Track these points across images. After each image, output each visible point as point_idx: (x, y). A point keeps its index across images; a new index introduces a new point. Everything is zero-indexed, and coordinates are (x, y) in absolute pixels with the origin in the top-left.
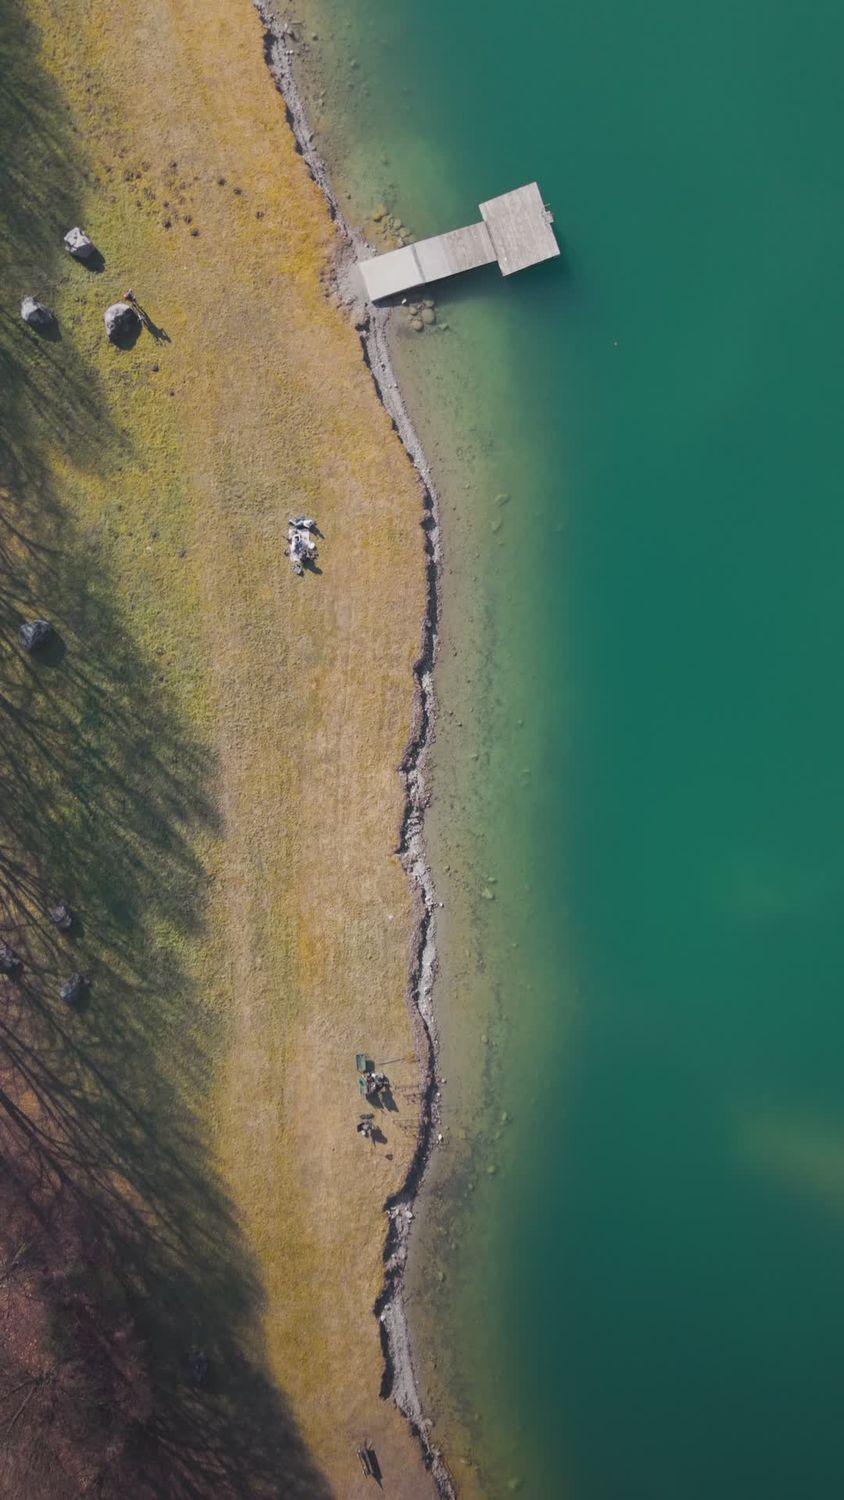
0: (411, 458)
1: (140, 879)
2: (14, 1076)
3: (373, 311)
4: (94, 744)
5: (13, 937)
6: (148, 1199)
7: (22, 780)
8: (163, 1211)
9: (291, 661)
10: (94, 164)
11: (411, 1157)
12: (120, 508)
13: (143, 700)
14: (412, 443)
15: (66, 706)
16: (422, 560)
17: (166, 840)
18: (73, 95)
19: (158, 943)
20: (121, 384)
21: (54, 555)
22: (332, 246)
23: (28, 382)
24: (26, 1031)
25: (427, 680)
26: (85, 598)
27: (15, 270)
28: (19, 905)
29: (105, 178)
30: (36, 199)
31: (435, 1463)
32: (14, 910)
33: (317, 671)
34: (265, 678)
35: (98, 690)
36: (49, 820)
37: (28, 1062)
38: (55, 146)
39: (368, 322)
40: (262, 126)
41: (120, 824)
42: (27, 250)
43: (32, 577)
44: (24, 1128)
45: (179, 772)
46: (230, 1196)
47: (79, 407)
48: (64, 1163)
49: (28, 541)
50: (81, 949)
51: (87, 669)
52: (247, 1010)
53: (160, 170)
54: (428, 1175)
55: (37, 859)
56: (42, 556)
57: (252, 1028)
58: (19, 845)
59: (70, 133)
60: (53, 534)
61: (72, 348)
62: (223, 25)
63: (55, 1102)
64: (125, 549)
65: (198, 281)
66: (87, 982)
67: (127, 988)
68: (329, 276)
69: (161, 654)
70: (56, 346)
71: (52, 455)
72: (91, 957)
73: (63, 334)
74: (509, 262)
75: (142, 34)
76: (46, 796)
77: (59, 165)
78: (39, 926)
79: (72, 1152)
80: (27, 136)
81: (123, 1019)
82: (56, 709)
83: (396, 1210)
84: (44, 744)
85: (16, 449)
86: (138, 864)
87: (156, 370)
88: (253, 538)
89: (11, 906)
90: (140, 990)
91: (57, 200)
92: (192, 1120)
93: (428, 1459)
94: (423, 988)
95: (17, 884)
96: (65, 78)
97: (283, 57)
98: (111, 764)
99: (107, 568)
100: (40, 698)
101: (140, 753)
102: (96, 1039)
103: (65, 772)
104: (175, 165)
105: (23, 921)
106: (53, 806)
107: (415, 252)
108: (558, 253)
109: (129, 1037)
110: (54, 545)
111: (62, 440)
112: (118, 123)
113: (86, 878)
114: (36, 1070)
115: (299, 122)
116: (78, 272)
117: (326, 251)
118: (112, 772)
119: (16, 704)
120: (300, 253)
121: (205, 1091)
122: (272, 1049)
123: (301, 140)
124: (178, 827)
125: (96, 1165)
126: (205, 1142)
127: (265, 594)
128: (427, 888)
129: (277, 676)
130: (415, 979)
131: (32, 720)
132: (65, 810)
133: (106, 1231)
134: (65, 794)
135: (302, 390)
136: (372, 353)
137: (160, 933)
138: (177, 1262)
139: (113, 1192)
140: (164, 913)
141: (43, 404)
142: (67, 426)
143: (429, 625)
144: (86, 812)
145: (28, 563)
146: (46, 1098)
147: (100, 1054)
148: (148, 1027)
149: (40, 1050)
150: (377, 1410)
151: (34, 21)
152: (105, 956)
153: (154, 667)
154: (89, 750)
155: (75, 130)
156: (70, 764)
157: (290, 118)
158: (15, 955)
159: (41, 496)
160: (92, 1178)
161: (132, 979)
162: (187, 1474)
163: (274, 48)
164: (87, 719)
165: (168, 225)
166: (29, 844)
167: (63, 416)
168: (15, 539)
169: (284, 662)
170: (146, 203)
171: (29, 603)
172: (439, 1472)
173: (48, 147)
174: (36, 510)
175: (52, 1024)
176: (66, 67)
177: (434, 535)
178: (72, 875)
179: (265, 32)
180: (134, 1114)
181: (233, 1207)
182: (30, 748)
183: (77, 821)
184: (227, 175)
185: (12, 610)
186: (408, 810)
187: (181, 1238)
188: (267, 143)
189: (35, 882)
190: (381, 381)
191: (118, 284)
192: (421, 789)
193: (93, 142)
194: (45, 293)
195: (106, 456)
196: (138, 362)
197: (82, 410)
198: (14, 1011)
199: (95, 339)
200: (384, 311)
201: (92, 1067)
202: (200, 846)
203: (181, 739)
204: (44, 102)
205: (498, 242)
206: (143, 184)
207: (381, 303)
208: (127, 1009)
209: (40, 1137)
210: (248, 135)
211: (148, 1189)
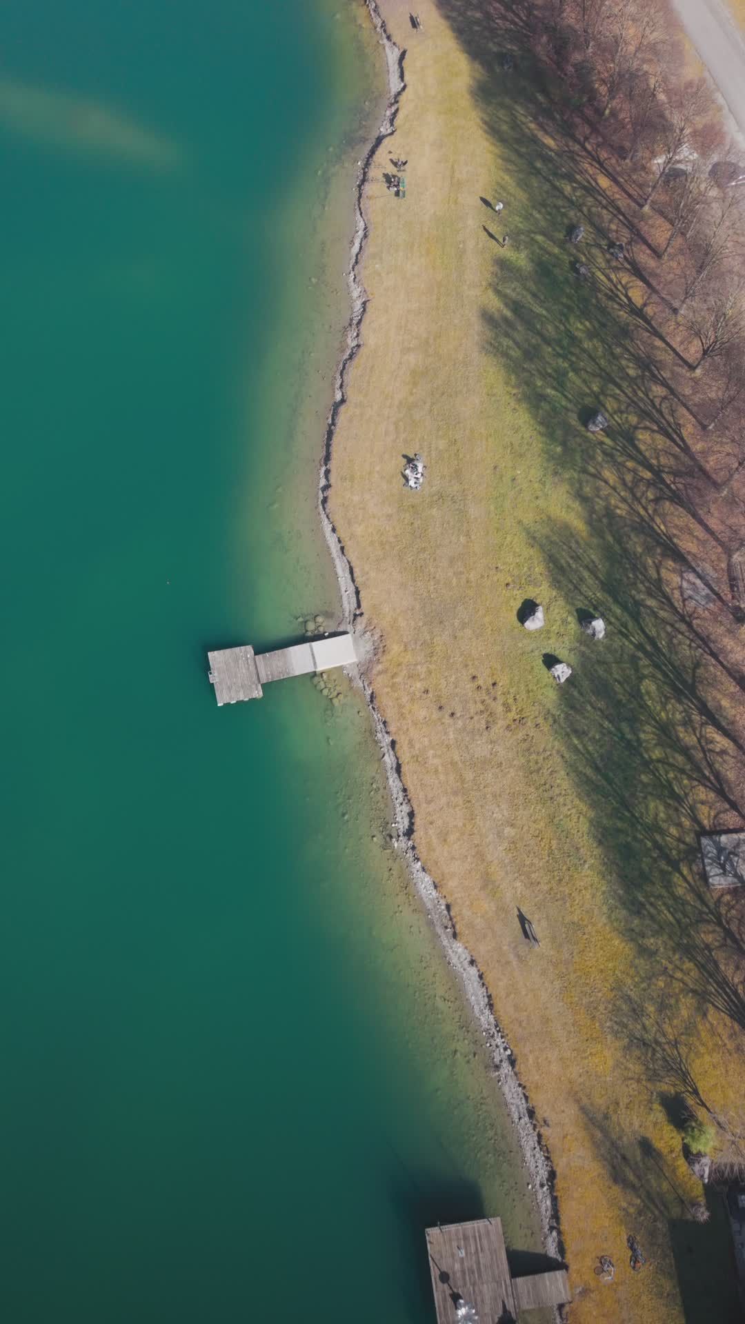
0: (334, 530)
1: (534, 288)
2: (613, 195)
3: (349, 628)
4: (560, 360)
5: (614, 264)
6: (535, 136)
7: (607, 344)
8: (527, 130)
9: (428, 404)
10: (548, 730)
11: (377, 153)
12: (537, 498)
13: (527, 384)
14: (332, 540)
15: (578, 382)
16: (333, 465)
17: (516, 307)
18: (563, 782)
19: (523, 255)
20: (533, 577)
21: (584, 471)
22: (375, 672)
23: (601, 582)
24: (605, 216)
25: (338, 397)
26: (564, 444)
27: (610, 658)
28: (610, 280)
29: (540, 720)
30: (593, 707)
31: (379, 25)
32: (613, 276)
33: (411, 399)
34: (446, 394)
35: (556, 390)
36: (590, 323)
37: (604, 202)
38: (580, 747)
39: (354, 620)
40: (420, 759)
41: (545, 317)
42: (601, 672)
43: (600, 459)
44: (606, 170)
45: (506, 342)
46: (486, 136)
47: (565, 565)
48: (584, 153)
49: (601, 480)
50: (571, 255)
51: (564, 403)
52: (470, 222)
53: (499, 726)
54: (369, 147)
55: (598, 302)
56: (592, 470)
57: (467, 214)
58: (609, 310)
59: (567, 756)
60: (584, 484)
61: (567, 602)
62: (445, 840)
63: (589, 182)
64: (535, 473)
65: (474, 644)
66: (568, 238)
67: (543, 234)
68: (379, 650)
69: (514, 409)
70: (580, 605)
71: (584, 534)
72: (565, 250)
73: (575, 614)
74: (246, 652)
75: (508, 831)
76: (591, 335)
77: (576, 731)
78: (597, 267)
79: (578, 158)
80: (601, 756)
81: (546, 219)
82: (584, 381)
83: (389, 131)
84: (593, 363)
85: (610, 539)
86: (534, 295)
87: (507, 585)
88: (447, 477)
89: (615, 280)
90: (535, 233)
91: (578, 706)
92: (507, 170)
93: (383, 26)
94: (361, 233)
95: (611, 290)
96: (570, 798)
97: (400, 820)
98: (550, 349)
99: (548, 460)
100: (595, 389)
101: (531, 354)
102: (563, 210)
103: (579, 346)
104: (487, 728)
105: (607, 271)
106: (588, 329)
107: (315, 663)
108: (209, 653)
109: (543, 210)
110: (584, 477)
111: (577, 542)
112: (529, 761)
113: (568, 291)
114: (600, 198)
115: (392, 768)
116: (561, 653)
117: (380, 667)
118: (549, 344)
119: (611, 386)
120: (399, 665)
121: (498, 184)
122: (456, 202)
123: (391, 752)
124: (508, 313)
125: (565, 152)
126: (500, 161)
127: (442, 444)
128: (352, 283)
129: (438, 396)
130: (365, 236)
131: (601, 377)
132: (579, 325)
133: (560, 123)
134: (579, 334)
135: (405, 569)
136: (354, 600)
137: (521, 259)
138: (518, 108)
139: (554, 139)
140: (519, 270)
141: (591, 565)
142: (574, 551)
143: (333, 427)
144: (566, 324)
145: (602, 467)
146: (594, 184)
147: (560, 203)
148: (531, 215)
149: (597, 207)
150: (408, 45)
151: (595, 845)
152: (556, 250)
153: (519, 401)
154: (565, 357)
155: (563, 757)
156: (577, 351)
157: (398, 769)
158: (612, 254)
159: (593, 508)
160: (568, 146)
161: (540, 238)
162: (517, 20)
163: (407, 827)
164: (565, 374)
165: (494, 684)
166: (603, 310)
167: (577, 558)
168: (611, 482)
169: (433, 404)
170: (511, 701)
171: (602, 443)
172: (378, 22)
173: (584, 746)
174: (597, 500)
175: (590, 219)
176: (570, 807)
177: (323, 482)
178: (576, 292)
179: (412, 837)
180: (540, 174)
181: (485, 131)
182: (602, 362)
183: (572, 320)
184: (447, 720)
185: (614, 440)
186: (360, 322)
187: (516, 118)
188: (417, 746)
189: (600, 291)
190: (349, 581)
191: (534, 645)
192: (349, 336)
193: (549, 746)
194: (588, 640)
195: (546, 531)
196: (520, 591)
197: (563, 561)
198: (613, 227)
199: (551, 609)
200: (341, 629)
201: (566, 197)
202: (495, 304)
203: (503, 360)
204: (588, 781)
205: (252, 668)
206: (512, 715)
207: (345, 633)
208: (543, 223)
209: (597, 166)
210: (432, 752)
211: (534, 140)
